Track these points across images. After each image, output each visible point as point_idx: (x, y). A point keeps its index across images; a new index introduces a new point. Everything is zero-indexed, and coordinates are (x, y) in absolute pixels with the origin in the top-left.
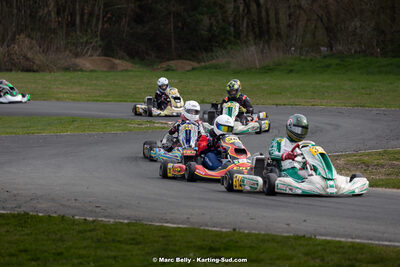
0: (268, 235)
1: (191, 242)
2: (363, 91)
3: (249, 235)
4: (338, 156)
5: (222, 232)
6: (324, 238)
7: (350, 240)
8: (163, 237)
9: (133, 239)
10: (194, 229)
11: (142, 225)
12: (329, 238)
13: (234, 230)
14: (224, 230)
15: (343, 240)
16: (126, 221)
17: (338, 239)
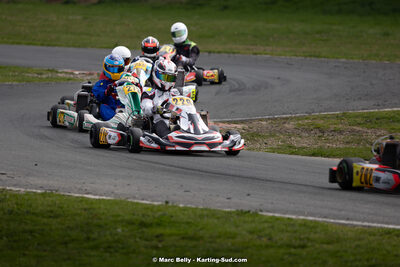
0: (206, 209)
1: (119, 216)
2: (317, 36)
3: (185, 209)
4: (287, 118)
5: (154, 206)
6: (271, 214)
7: (302, 217)
8: (85, 210)
9: (52, 212)
10: (121, 201)
11: (59, 195)
12: (277, 215)
13: (167, 202)
14: (156, 203)
15: (294, 217)
16: (39, 191)
17: (287, 216)
